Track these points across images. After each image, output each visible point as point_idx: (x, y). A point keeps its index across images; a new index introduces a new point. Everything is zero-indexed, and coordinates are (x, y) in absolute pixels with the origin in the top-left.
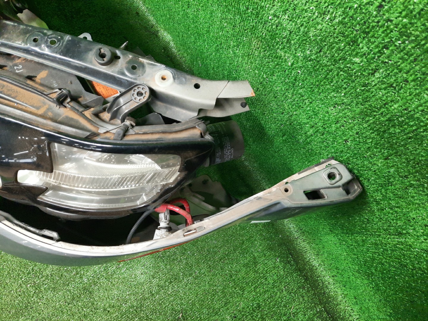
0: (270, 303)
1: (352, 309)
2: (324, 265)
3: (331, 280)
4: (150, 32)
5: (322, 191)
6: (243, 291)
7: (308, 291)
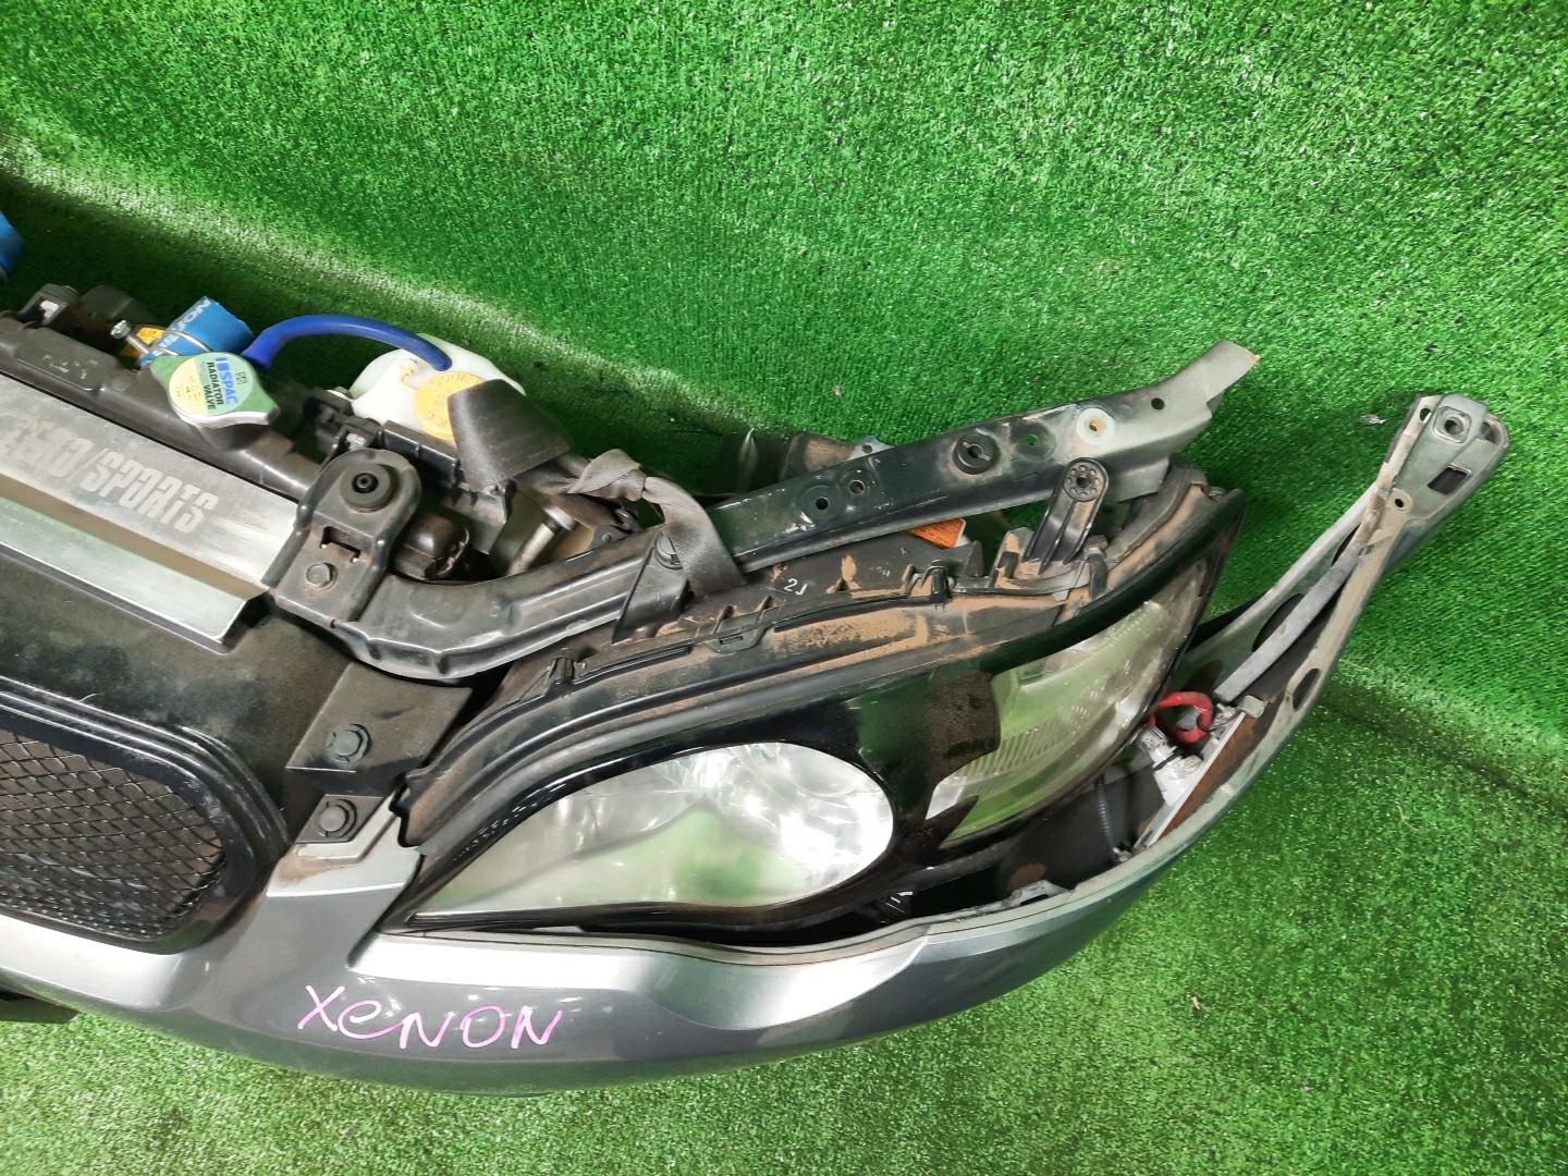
0: (1350, 835)
1: (1515, 725)
2: (1398, 670)
3: (1431, 694)
4: (603, 392)
5: (1455, 465)
6: (1278, 851)
7: (1404, 753)
